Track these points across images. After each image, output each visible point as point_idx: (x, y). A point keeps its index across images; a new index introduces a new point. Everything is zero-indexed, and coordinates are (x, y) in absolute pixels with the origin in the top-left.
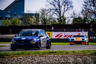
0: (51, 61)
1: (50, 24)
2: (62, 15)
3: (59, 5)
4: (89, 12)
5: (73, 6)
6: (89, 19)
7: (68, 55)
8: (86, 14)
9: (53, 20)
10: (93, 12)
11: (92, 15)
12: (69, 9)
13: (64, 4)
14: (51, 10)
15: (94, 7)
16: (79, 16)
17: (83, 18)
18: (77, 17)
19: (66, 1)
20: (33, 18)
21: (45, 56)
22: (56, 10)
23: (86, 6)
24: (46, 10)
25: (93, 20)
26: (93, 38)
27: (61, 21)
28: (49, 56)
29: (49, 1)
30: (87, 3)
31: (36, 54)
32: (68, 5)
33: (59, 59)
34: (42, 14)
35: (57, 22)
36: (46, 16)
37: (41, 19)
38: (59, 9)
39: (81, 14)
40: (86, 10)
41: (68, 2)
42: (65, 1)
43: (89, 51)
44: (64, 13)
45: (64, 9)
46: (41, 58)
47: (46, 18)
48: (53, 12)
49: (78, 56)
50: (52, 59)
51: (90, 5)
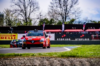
0: (16, 64)
1: (15, 25)
3: (24, 6)
4: (55, 13)
5: (39, 7)
6: (55, 21)
7: (34, 57)
8: (53, 16)
9: (18, 21)
10: (60, 13)
11: (59, 16)
12: (35, 10)
13: (30, 4)
14: (16, 11)
15: (60, 8)
16: (45, 18)
17: (49, 20)
18: (44, 18)
19: (32, 2)
21: (11, 59)
22: (22, 11)
23: (52, 7)
24: (11, 11)
25: (60, 22)
26: (60, 40)
27: (26, 22)
29: (14, 2)
30: (53, 4)
31: (0, 57)
32: (34, 6)
33: (24, 62)
34: (6, 15)
35: (23, 24)
36: (10, 17)
37: (6, 20)
38: (25, 10)
39: (47, 15)
40: (53, 11)
41: (34, 2)
42: (30, 2)
43: (56, 54)
44: (30, 14)
45: (29, 11)
46: (6, 61)
47: (12, 19)
48: (19, 13)
49: (45, 59)
50: (17, 62)
51: (57, 6)
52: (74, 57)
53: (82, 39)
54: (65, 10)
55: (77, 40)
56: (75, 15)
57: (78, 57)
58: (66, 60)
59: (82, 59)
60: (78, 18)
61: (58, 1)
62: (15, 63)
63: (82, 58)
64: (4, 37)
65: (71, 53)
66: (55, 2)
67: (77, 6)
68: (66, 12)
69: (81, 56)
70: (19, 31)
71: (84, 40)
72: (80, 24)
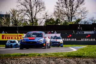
1: (21, 25)
2: (33, 17)
3: (30, 6)
4: (61, 13)
5: (45, 7)
6: (61, 21)
7: (40, 57)
8: (59, 16)
9: (24, 21)
10: (65, 13)
11: (64, 16)
12: (41, 10)
13: (36, 4)
14: (22, 11)
15: (66, 8)
17: (55, 20)
18: (50, 18)
19: (38, 2)
20: (4, 19)
21: (17, 59)
22: (28, 11)
23: (58, 7)
24: (17, 11)
25: (66, 22)
26: (66, 40)
27: (32, 22)
28: (21, 59)
29: (20, 2)
30: (59, 4)
31: (7, 57)
32: (40, 6)
33: (31, 62)
34: (12, 15)
35: (29, 24)
36: (17, 17)
37: (12, 20)
38: (31, 10)
39: (53, 15)
40: (58, 11)
41: (40, 3)
42: (36, 2)
43: (62, 54)
44: (36, 14)
45: (35, 11)
46: (13, 61)
47: (18, 19)
48: (25, 13)
49: (51, 59)
50: (24, 62)
51: (63, 6)
52: (80, 57)
53: (88, 39)
54: (71, 10)
55: (83, 40)
56: (81, 15)
57: (84, 57)
58: (72, 60)
59: (88, 60)
60: (84, 19)
61: (64, 1)
62: (21, 63)
63: (88, 58)
64: (10, 37)
65: (77, 53)
66: (61, 2)
67: (83, 6)
68: (72, 12)
69: (87, 57)
70: (25, 31)
71: (90, 40)
72: (86, 24)
